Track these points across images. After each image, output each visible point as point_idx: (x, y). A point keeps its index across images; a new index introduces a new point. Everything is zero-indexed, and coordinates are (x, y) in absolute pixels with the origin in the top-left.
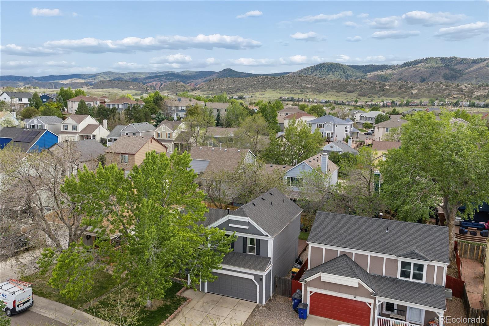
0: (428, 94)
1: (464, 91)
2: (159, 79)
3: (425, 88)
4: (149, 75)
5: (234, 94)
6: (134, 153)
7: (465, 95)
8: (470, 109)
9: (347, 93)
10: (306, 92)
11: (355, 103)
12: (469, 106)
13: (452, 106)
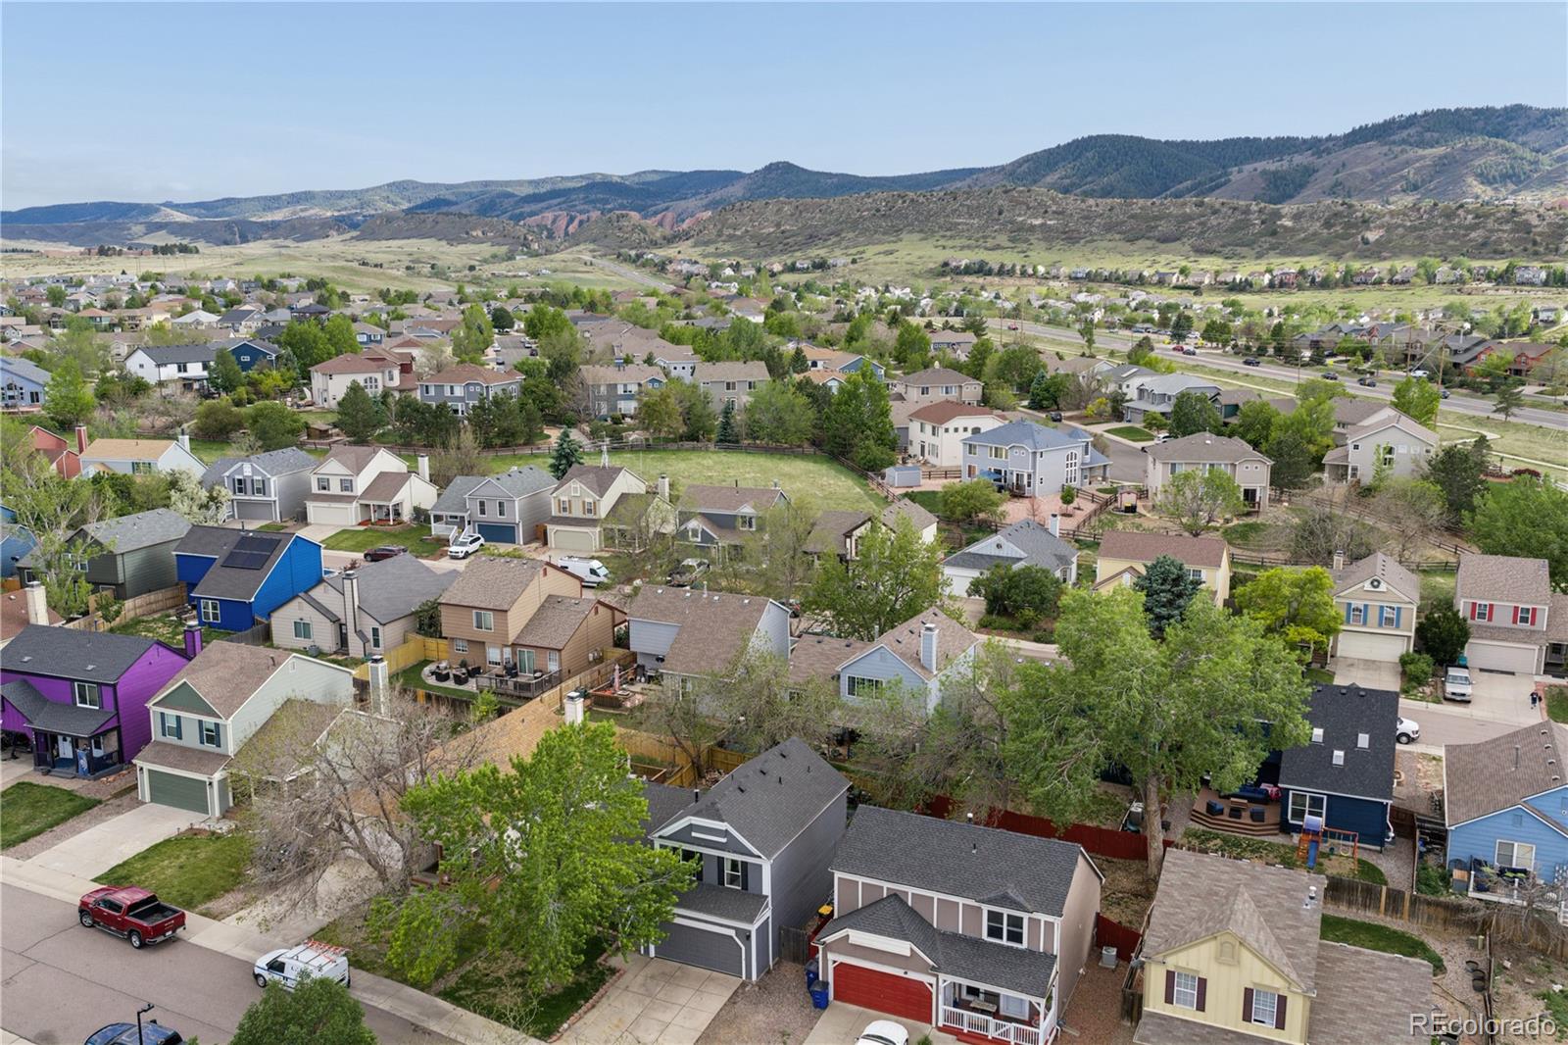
0: (1417, 243)
1: (1534, 230)
2: (564, 202)
3: (1409, 224)
4: (530, 190)
5: (798, 254)
6: (505, 607)
7: (1535, 243)
8: (1546, 295)
9: (1157, 244)
10: (1026, 241)
11: (1181, 278)
12: (1546, 284)
13: (1490, 285)
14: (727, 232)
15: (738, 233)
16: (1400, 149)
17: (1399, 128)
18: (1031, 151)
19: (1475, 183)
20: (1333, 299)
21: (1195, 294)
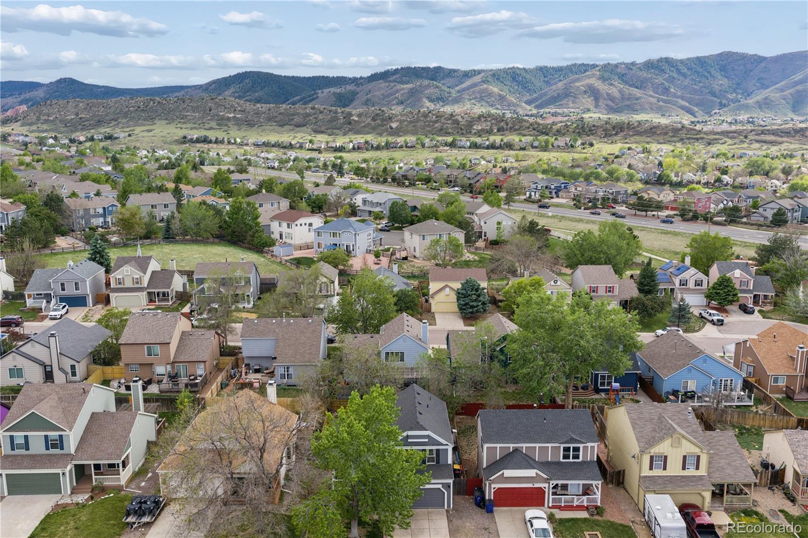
0: (414, 129)
1: (460, 123)
3: (409, 120)
5: (93, 131)
6: (168, 341)
7: (461, 129)
8: (471, 152)
9: (295, 128)
10: (227, 125)
11: (310, 145)
12: (470, 147)
13: (448, 148)
14: (43, 118)
15: (51, 118)
16: (393, 84)
17: (391, 74)
18: (216, 78)
19: (426, 101)
20: (384, 155)
21: (319, 153)
